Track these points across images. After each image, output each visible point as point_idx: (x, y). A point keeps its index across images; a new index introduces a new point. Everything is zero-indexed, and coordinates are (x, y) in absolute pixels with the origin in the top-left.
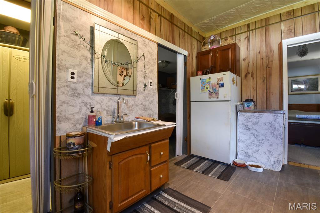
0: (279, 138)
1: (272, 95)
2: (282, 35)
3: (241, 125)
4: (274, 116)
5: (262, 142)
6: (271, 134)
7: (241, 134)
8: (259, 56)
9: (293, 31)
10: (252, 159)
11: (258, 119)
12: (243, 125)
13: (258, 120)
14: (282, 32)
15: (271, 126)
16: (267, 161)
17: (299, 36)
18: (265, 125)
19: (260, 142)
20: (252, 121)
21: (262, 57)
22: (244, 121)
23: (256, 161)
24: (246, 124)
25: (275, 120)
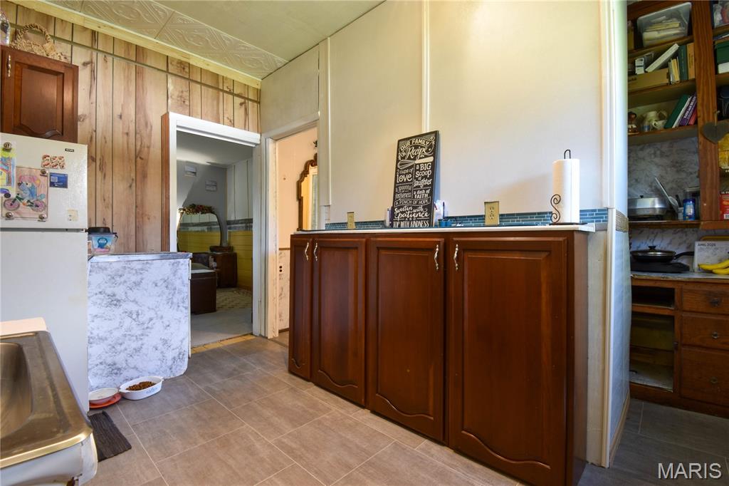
0: (181, 308)
1: (147, 220)
2: (169, 101)
3: (95, 297)
4: (173, 264)
5: (150, 325)
6: (168, 303)
7: (95, 320)
8: (119, 126)
9: (187, 103)
10: (125, 374)
11: (141, 273)
12: (101, 296)
13: (140, 276)
14: (169, 95)
15: (167, 287)
16: (159, 363)
17: (195, 117)
18: (156, 285)
19: (146, 326)
20: (125, 282)
21: (126, 131)
22: (106, 285)
23: (135, 373)
24: (109, 291)
25: (175, 273)
